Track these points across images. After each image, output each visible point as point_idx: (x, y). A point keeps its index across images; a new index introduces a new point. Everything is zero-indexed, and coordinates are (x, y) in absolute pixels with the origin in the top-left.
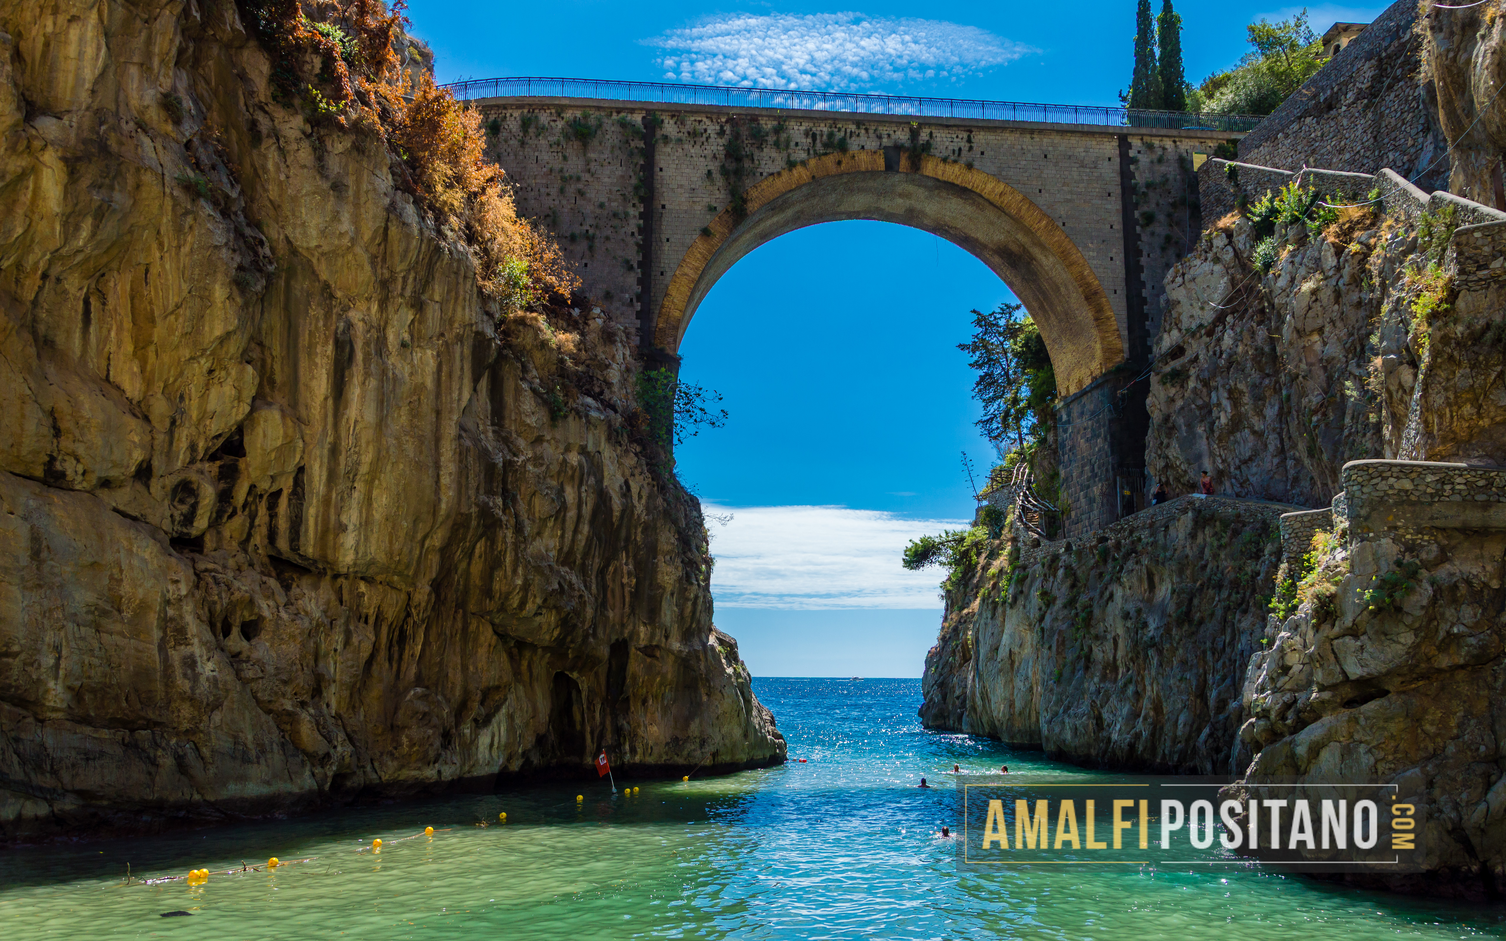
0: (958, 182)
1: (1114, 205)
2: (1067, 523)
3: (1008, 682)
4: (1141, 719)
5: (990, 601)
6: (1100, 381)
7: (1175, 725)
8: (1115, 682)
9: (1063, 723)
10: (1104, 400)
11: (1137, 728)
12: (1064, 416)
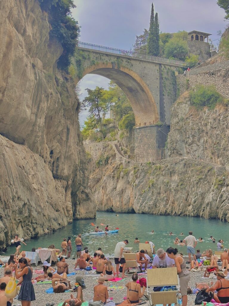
0: (127, 73)
1: (158, 81)
2: (138, 158)
3: (121, 197)
4: (168, 205)
5: (112, 176)
6: (154, 125)
7: (179, 206)
8: (160, 197)
9: (145, 207)
10: (155, 130)
11: (167, 207)
12: (138, 131)
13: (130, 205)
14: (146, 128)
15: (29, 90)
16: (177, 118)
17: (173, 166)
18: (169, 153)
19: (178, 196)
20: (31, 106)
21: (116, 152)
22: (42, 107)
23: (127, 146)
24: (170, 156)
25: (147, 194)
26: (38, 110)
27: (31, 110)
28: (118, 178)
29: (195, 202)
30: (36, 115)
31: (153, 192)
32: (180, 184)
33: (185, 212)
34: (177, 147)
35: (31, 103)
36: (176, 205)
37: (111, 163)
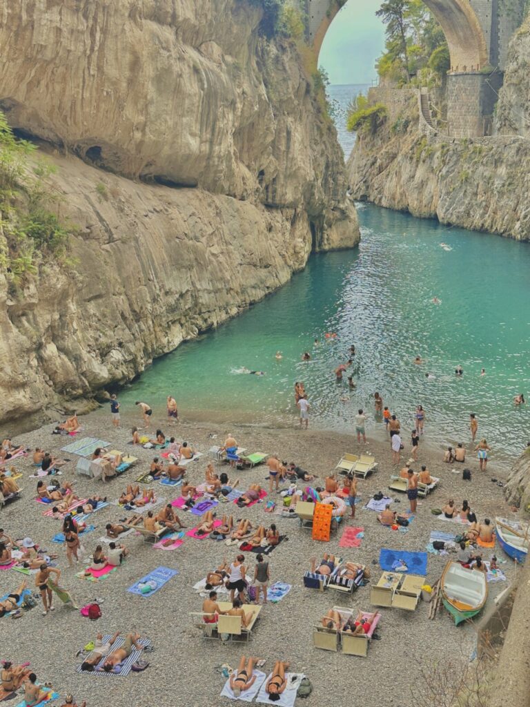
2: (451, 127)
3: (420, 193)
4: (487, 215)
5: (409, 155)
6: (477, 73)
7: (503, 219)
8: (476, 200)
9: (452, 214)
10: (478, 81)
11: (485, 218)
12: (454, 79)
13: (433, 208)
14: (466, 76)
15: (192, 111)
16: (515, 63)
17: (500, 150)
18: (498, 125)
19: (502, 203)
20: (198, 132)
21: (421, 113)
22: (220, 128)
23: (437, 104)
24: (499, 130)
25: (457, 193)
26: (213, 135)
27: (200, 137)
28: (418, 161)
29: (525, 217)
30: (211, 143)
31: (465, 191)
32: (507, 183)
33: (510, 230)
34: (511, 116)
35: (198, 127)
36: (499, 216)
37: (411, 132)
